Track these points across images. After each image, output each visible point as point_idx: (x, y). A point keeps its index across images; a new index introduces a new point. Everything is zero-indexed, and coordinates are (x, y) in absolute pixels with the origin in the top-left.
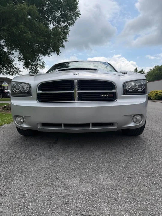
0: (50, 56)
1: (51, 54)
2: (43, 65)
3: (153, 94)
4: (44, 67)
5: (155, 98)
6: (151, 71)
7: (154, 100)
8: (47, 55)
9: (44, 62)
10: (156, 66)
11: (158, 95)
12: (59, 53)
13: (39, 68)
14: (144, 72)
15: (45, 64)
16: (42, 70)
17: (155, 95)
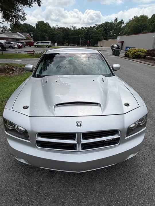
0: (31, 7)
1: (32, 5)
2: (24, 16)
3: (130, 52)
4: (25, 18)
5: (133, 56)
6: (130, 21)
7: (131, 58)
8: (28, 6)
9: (25, 13)
10: (135, 16)
11: (135, 53)
12: (41, 4)
13: (19, 20)
14: (123, 22)
15: (25, 15)
16: (23, 22)
17: (133, 54)
